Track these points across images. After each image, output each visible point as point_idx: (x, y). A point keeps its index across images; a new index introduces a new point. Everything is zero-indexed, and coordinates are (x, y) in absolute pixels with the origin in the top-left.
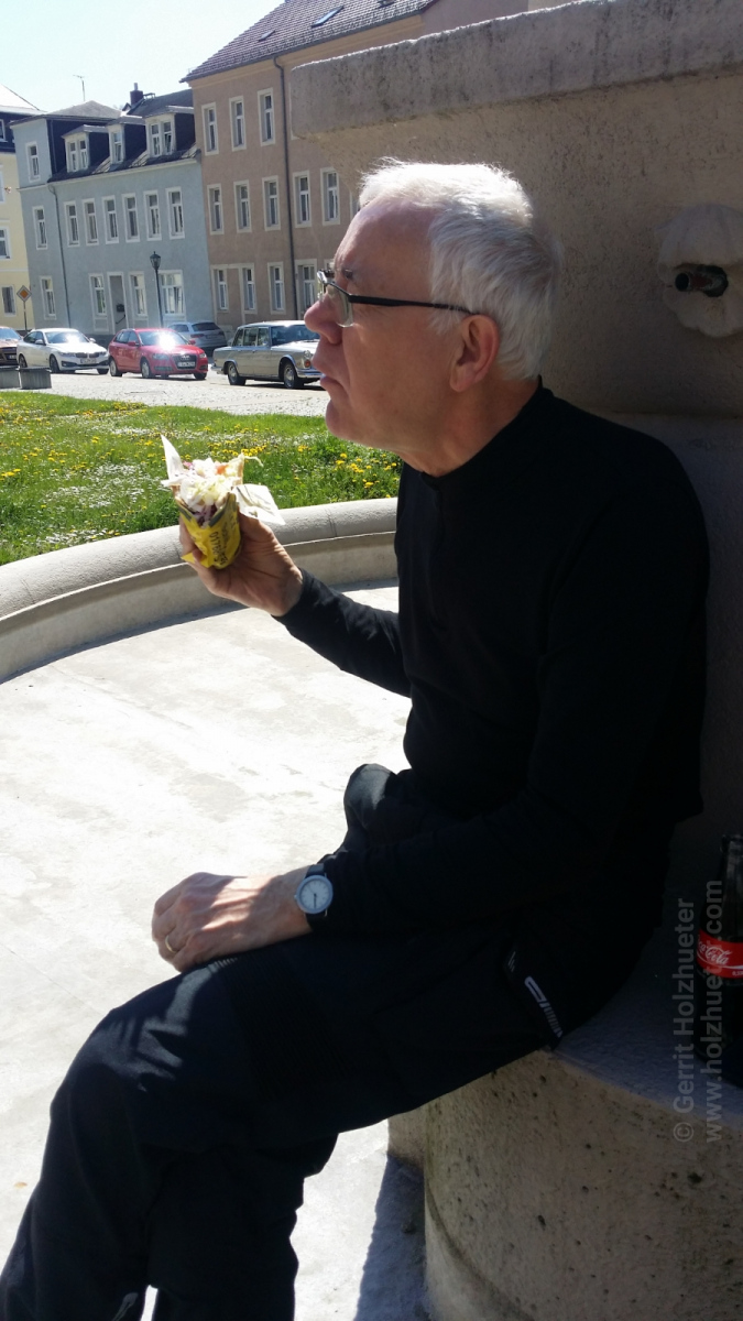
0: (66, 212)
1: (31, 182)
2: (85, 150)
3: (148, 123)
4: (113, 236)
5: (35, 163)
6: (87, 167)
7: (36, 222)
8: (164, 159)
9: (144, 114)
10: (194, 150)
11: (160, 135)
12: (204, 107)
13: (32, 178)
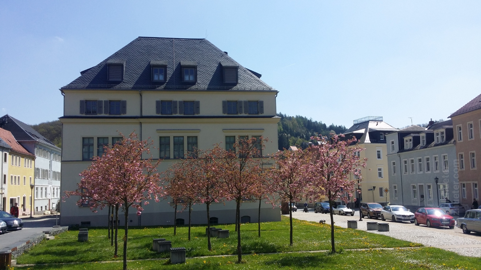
0: (403, 163)
1: (391, 153)
2: (411, 142)
3: (435, 132)
4: (420, 171)
5: (393, 147)
6: (411, 148)
7: (392, 166)
8: (441, 144)
9: (434, 129)
10: (453, 140)
11: (439, 136)
12: (457, 126)
13: (392, 152)
